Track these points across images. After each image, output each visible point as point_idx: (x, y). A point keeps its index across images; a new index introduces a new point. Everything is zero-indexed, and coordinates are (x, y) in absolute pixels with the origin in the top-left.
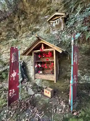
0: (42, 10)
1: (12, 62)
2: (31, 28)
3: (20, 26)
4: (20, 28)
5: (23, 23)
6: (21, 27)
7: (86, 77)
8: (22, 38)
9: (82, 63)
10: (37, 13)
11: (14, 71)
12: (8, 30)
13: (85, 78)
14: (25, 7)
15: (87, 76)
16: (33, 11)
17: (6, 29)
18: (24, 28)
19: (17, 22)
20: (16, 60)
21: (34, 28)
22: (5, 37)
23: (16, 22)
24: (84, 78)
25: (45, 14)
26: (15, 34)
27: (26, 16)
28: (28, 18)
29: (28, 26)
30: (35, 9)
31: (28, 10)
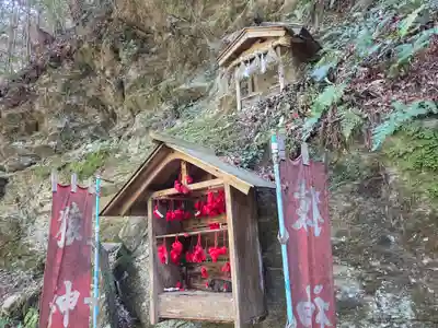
0: (212, 13)
1: (61, 244)
2: (168, 88)
3: (121, 85)
4: (120, 93)
5: (133, 74)
6: (126, 87)
7: (385, 298)
8: (129, 137)
9: (357, 235)
10: (193, 27)
11: (68, 284)
12: (68, 109)
13: (384, 307)
14: (139, 12)
15: (389, 295)
16: (174, 20)
17: (60, 105)
19: (108, 73)
20: (79, 238)
21: (183, 86)
22: (54, 137)
23: (103, 71)
24: (379, 306)
25: (226, 28)
26: (99, 120)
27: (145, 40)
28: (154, 50)
29: (157, 82)
30: (183, 10)
31: (151, 18)
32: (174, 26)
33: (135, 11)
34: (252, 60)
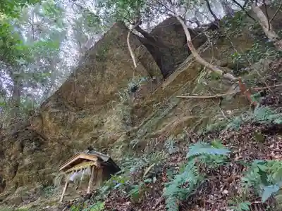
2: (44, 174)
3: (16, 166)
5: (27, 161)
14: (45, 128)
16: (61, 136)
18: (26, 174)
23: (10, 156)
27: (42, 143)
28: (45, 149)
29: (39, 169)
30: (67, 133)
31: (50, 133)
32: (60, 139)
33: (42, 128)
34: (78, 171)
